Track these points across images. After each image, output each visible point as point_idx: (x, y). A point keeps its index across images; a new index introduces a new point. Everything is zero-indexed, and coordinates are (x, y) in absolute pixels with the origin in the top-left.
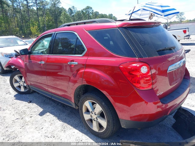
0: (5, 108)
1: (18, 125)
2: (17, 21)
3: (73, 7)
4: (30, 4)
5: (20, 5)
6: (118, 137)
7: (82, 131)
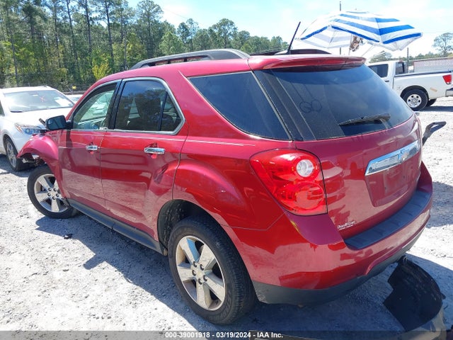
0: (12, 248)
1: (35, 289)
2: (63, 53)
3: (191, 21)
4: (94, 15)
5: (71, 17)
6: (255, 322)
7: (174, 307)
